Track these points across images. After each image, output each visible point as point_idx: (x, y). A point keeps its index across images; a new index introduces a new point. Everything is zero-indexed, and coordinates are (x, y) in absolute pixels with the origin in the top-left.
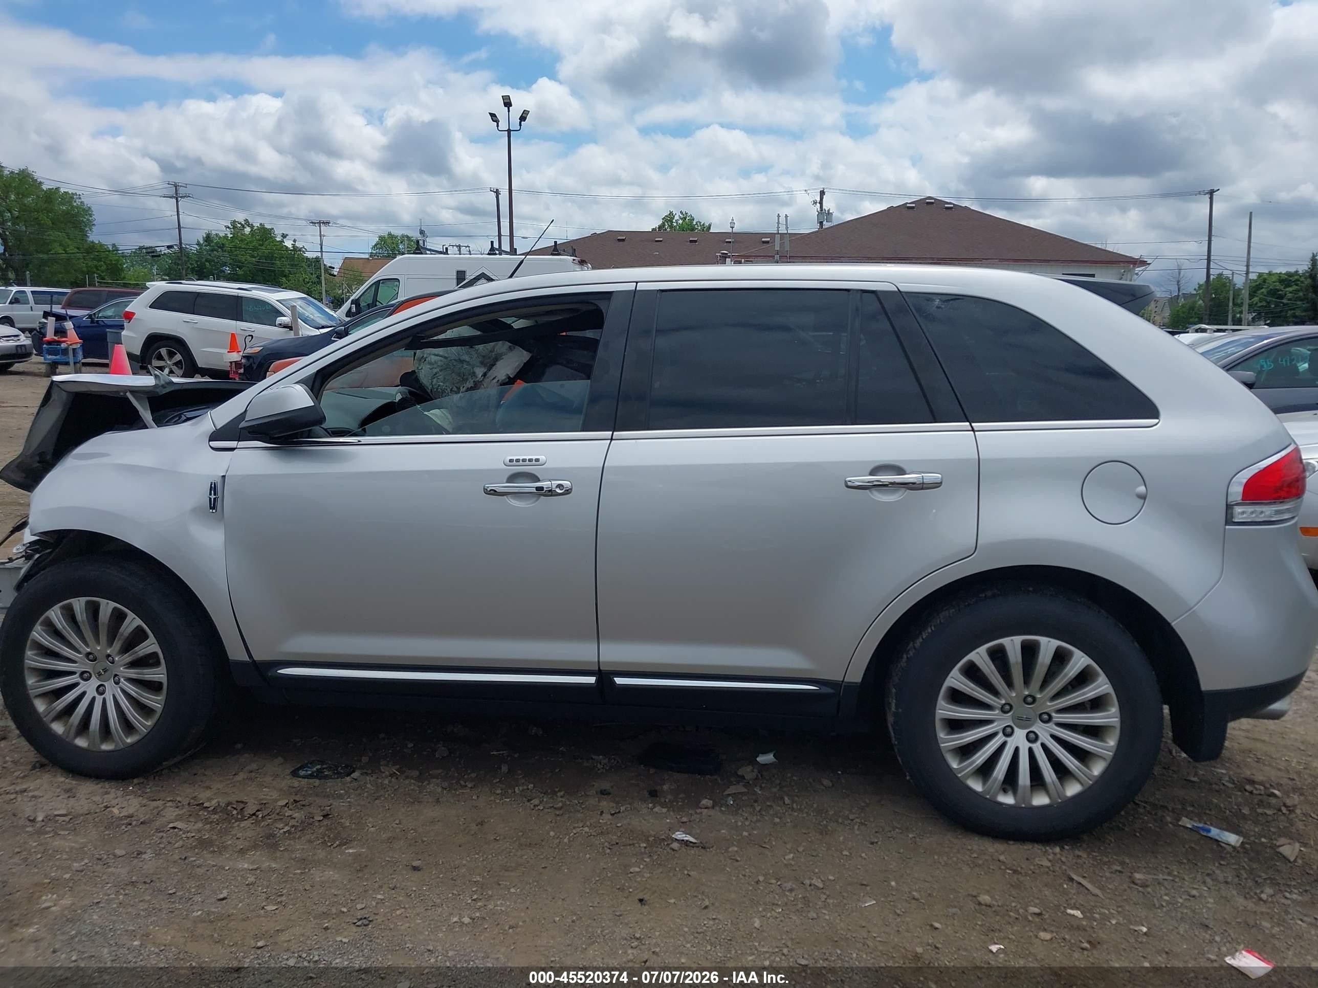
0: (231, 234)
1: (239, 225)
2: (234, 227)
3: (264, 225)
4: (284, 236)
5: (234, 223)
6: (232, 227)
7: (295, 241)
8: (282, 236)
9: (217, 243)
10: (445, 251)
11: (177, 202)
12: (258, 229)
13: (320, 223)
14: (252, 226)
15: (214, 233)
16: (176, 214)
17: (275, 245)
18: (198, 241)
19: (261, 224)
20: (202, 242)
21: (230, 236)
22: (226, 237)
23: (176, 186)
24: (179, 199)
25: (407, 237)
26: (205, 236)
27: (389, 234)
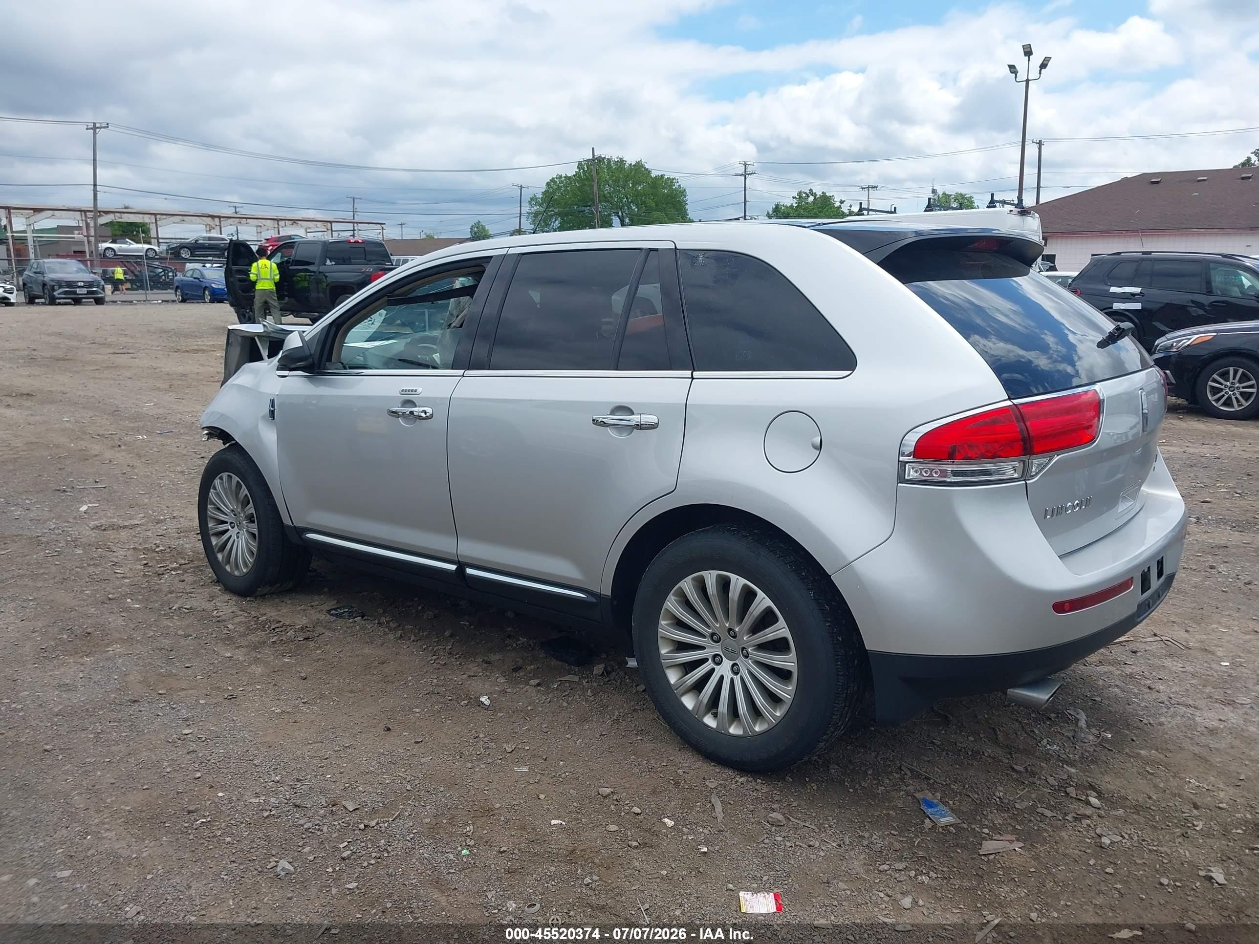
0: (796, 203)
1: (804, 195)
2: (800, 197)
3: (825, 193)
4: (842, 202)
5: (800, 193)
6: (798, 197)
7: (851, 206)
8: (840, 202)
9: (784, 213)
10: (893, 210)
11: (745, 179)
12: (821, 197)
13: (868, 187)
14: (815, 195)
15: (782, 204)
16: (743, 189)
17: (833, 211)
18: (768, 213)
19: (823, 193)
20: (771, 213)
21: (795, 205)
22: (792, 206)
23: (745, 165)
24: (747, 176)
25: (961, 195)
26: (774, 207)
27: (943, 194)
